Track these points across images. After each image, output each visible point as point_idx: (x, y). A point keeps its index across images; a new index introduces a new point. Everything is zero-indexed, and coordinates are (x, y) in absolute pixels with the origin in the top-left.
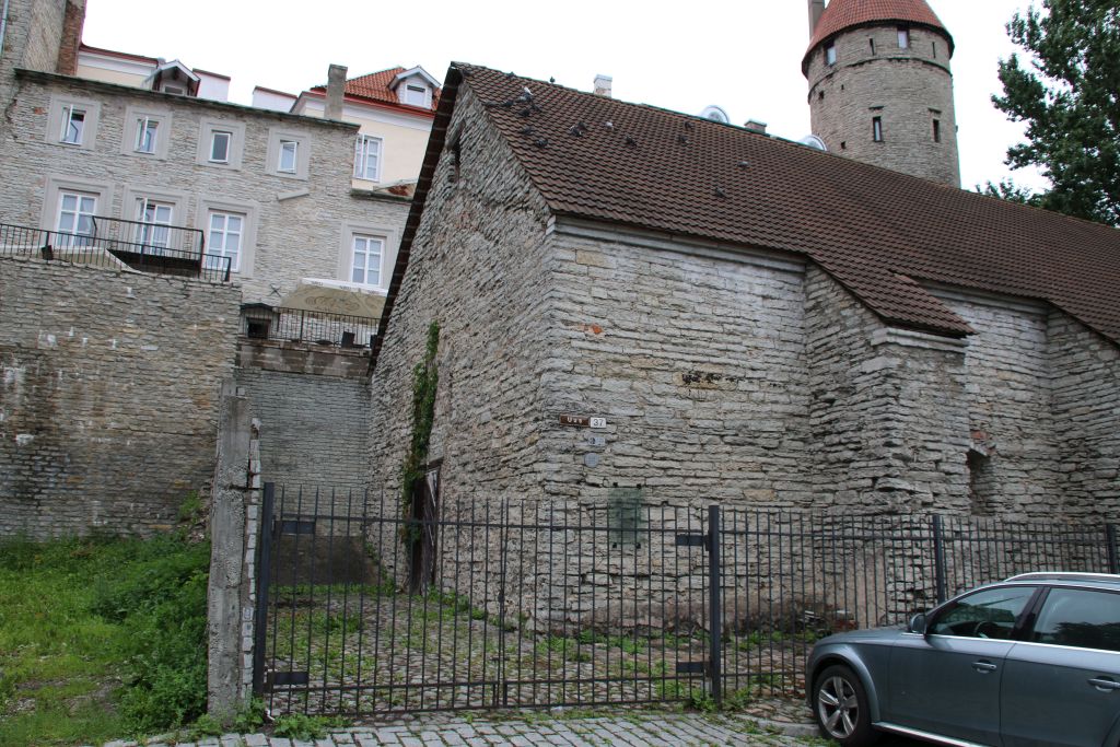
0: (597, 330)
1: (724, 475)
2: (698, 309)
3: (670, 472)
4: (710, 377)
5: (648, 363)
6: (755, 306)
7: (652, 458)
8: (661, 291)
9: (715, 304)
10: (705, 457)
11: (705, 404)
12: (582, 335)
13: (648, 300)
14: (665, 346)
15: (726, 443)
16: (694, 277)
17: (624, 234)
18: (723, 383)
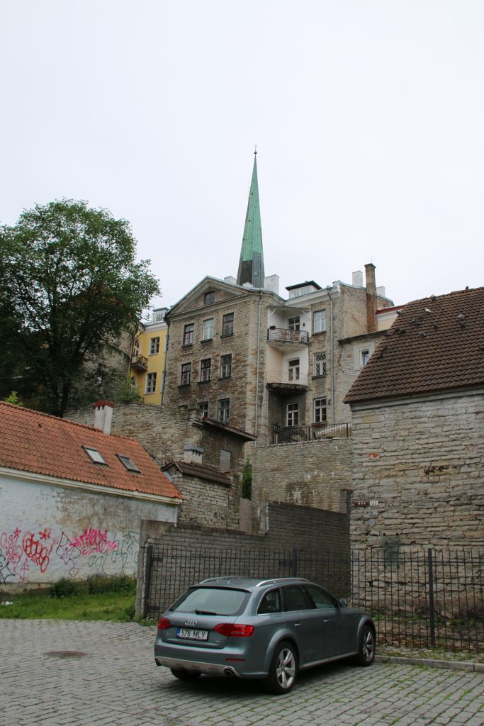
0: (375, 455)
1: (450, 525)
2: (432, 431)
3: (416, 525)
4: (441, 468)
5: (404, 467)
6: (470, 420)
7: (406, 518)
8: (409, 426)
9: (444, 425)
10: (437, 515)
11: (439, 484)
12: (368, 459)
13: (402, 433)
14: (413, 456)
15: (451, 505)
16: (429, 414)
17: (385, 402)
18: (450, 470)
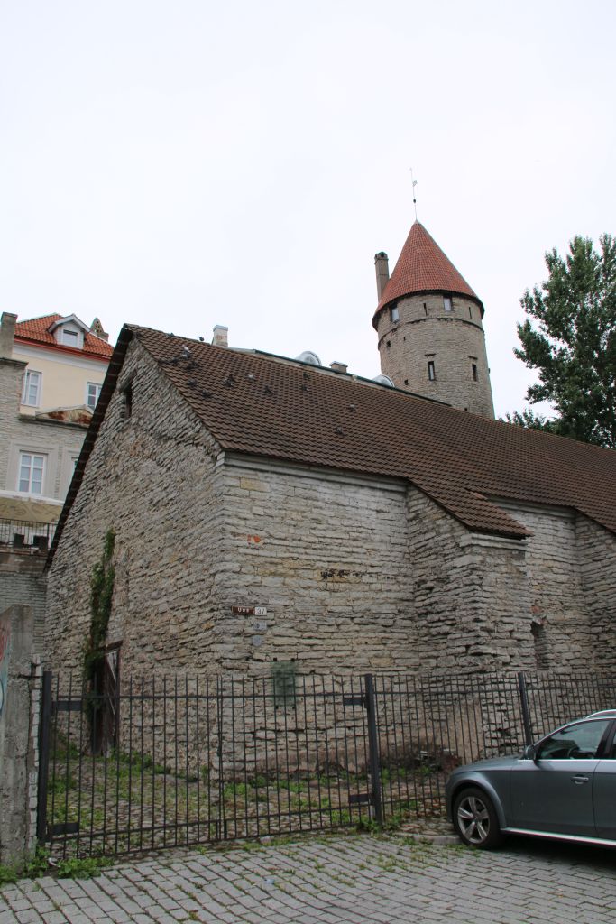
0: (257, 540)
1: (355, 649)
2: (331, 521)
3: (315, 648)
4: (342, 573)
5: (296, 564)
6: (371, 519)
7: (302, 637)
8: (303, 509)
9: (343, 517)
10: (340, 635)
11: (338, 594)
12: (246, 543)
13: (294, 515)
14: (307, 551)
15: (356, 624)
16: (327, 497)
17: (275, 466)
18: (351, 577)
